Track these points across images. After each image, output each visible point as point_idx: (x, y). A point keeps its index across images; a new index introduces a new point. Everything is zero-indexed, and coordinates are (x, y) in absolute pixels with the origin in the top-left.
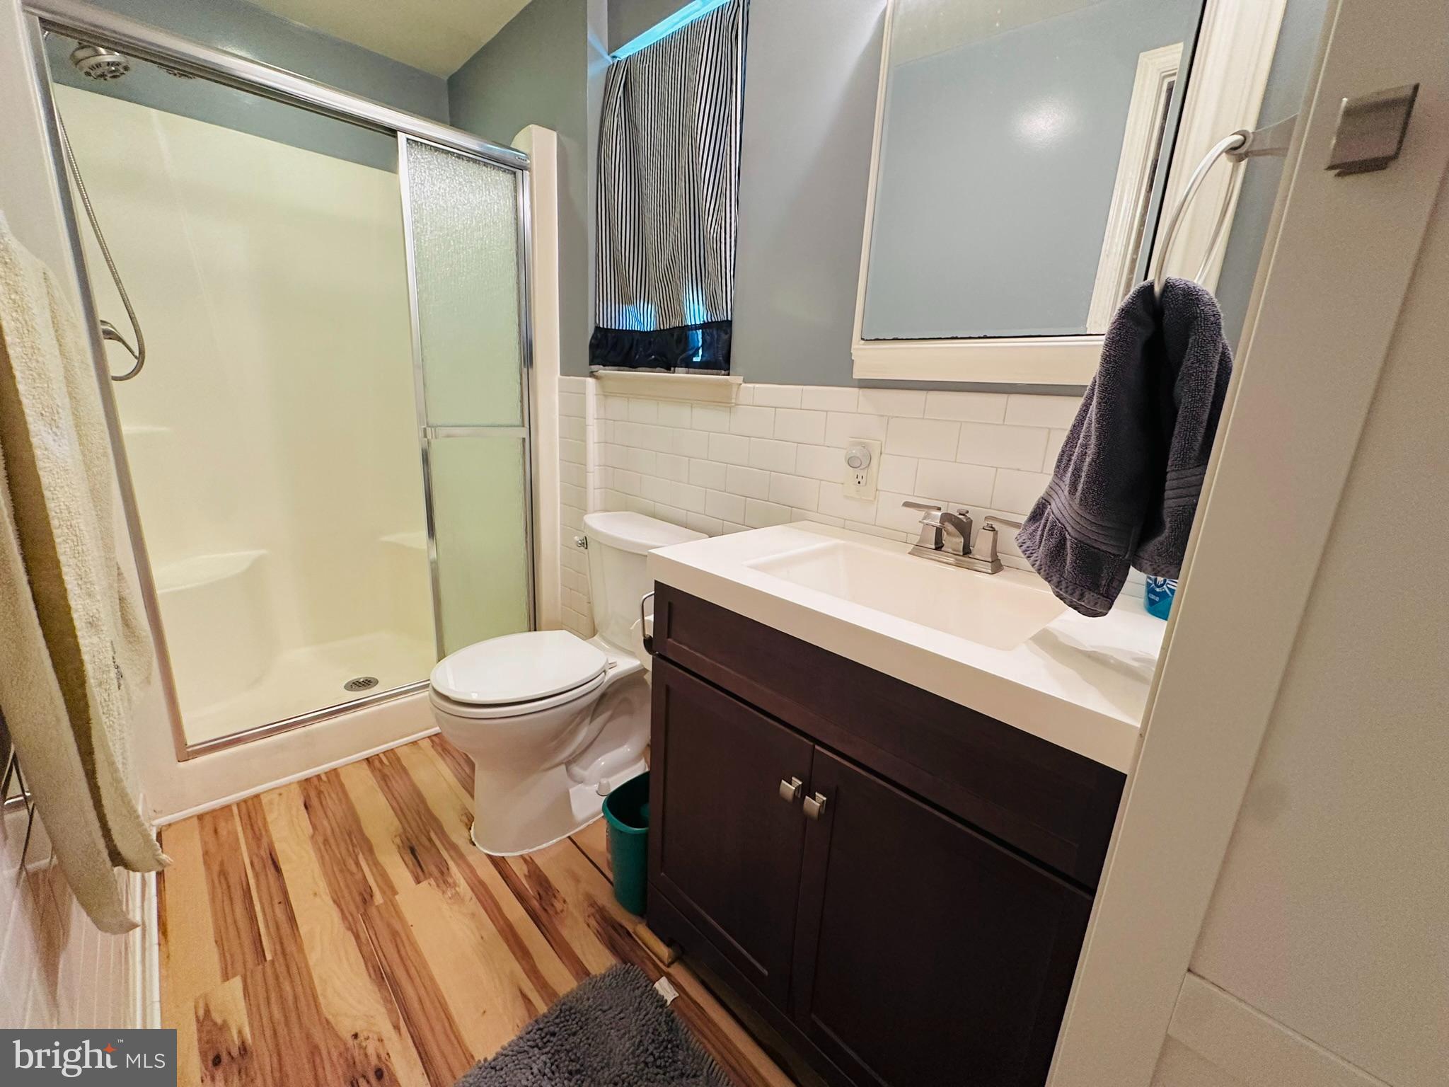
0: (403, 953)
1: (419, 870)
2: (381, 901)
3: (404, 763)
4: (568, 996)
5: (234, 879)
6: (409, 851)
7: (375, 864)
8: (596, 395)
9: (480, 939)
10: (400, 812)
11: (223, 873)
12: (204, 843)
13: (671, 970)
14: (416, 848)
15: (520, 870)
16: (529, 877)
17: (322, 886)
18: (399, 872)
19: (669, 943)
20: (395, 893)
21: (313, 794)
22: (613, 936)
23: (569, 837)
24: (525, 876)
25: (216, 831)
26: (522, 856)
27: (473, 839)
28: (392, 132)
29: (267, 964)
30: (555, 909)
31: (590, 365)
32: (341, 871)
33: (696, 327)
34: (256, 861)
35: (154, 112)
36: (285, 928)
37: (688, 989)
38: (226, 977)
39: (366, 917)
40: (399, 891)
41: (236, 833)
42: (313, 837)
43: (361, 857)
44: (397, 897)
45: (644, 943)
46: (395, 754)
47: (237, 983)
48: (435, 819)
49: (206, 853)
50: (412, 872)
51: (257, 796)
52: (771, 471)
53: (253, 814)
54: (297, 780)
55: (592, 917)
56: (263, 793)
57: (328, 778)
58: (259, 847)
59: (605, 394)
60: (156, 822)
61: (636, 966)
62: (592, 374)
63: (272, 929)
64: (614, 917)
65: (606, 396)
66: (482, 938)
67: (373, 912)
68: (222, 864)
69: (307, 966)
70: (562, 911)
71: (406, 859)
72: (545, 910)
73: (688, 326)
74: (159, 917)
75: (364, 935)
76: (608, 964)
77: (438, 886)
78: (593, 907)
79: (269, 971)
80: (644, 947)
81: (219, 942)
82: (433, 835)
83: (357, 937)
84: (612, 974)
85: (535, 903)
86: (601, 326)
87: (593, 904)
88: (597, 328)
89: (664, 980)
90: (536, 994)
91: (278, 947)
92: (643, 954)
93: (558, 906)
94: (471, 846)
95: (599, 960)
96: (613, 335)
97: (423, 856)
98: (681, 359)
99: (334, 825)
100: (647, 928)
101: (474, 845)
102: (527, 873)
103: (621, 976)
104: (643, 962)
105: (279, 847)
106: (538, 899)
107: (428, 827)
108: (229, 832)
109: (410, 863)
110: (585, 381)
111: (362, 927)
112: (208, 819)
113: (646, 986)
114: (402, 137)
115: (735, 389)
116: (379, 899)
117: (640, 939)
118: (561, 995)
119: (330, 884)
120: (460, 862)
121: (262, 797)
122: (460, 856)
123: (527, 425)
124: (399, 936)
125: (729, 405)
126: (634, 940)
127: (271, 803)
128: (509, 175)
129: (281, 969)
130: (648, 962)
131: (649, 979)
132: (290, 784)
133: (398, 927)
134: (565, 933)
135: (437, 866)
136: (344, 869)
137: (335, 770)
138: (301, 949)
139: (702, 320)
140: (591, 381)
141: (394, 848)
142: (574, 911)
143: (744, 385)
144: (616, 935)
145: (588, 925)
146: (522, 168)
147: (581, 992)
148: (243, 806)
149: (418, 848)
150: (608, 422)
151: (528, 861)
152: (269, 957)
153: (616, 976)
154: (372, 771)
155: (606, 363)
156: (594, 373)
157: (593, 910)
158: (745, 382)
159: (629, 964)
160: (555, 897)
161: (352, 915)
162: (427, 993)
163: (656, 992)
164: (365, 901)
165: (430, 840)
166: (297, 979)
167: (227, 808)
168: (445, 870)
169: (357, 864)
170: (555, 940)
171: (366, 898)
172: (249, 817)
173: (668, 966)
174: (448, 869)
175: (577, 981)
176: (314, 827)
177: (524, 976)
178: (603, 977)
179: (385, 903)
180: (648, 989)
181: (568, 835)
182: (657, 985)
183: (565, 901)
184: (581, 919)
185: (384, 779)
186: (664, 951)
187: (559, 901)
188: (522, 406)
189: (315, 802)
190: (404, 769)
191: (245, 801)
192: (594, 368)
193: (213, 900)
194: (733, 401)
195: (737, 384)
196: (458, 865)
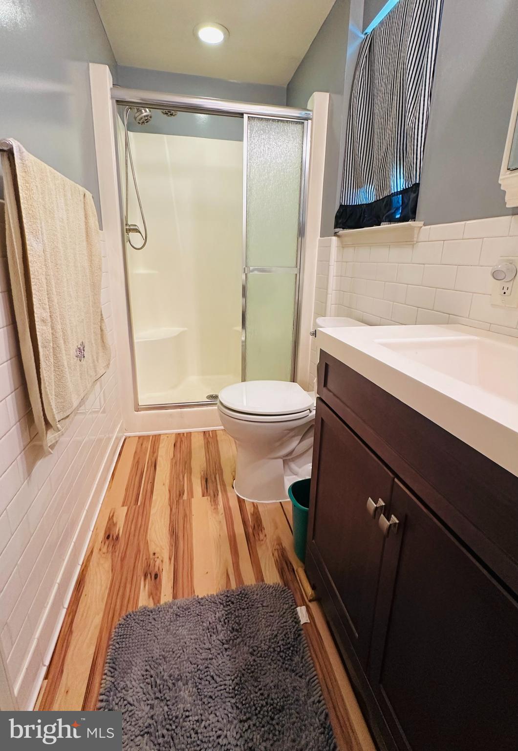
0: (185, 525)
1: (206, 491)
2: (186, 498)
3: (218, 438)
4: (248, 587)
5: (140, 467)
6: (205, 480)
7: (190, 480)
8: (337, 247)
9: (219, 535)
10: (208, 461)
11: (138, 462)
12: (137, 448)
13: (311, 605)
14: (208, 479)
15: (249, 509)
16: (252, 515)
17: (167, 482)
18: (198, 489)
19: (313, 588)
20: (192, 497)
21: (179, 440)
22: (284, 566)
23: (280, 502)
24: (251, 513)
25: (142, 445)
26: (253, 503)
27: (234, 485)
28: (241, 115)
29: (137, 506)
30: (259, 537)
31: (335, 228)
32: (177, 478)
33: (397, 193)
34: (150, 461)
35: (165, 136)
36: (149, 494)
37: (317, 621)
38: (123, 506)
39: (178, 502)
40: (194, 497)
41: (147, 448)
42: (172, 459)
43: (186, 475)
44: (192, 499)
45: (300, 580)
46: (216, 433)
47: (126, 508)
48: (221, 470)
49: (136, 452)
50: (202, 490)
51: (160, 435)
52: (437, 288)
53: (156, 442)
54: (175, 433)
55: (277, 551)
56: (163, 434)
57: (187, 435)
58: (153, 456)
59: (343, 246)
60: (125, 434)
61: (290, 591)
62: (336, 234)
63: (144, 493)
64: (289, 556)
65: (343, 247)
66: (220, 535)
67: (181, 501)
68: (139, 458)
69: (150, 513)
70: (262, 540)
71: (203, 483)
72: (254, 535)
73: (393, 193)
74: (113, 472)
75: (174, 510)
76: (275, 581)
77: (211, 501)
78: (279, 545)
79: (137, 508)
80: (299, 582)
81: (127, 490)
82: (217, 476)
83: (171, 510)
84: (275, 588)
85: (251, 530)
86: (343, 204)
87: (280, 544)
88: (341, 206)
89: (304, 608)
90: (234, 577)
91: (144, 500)
92: (298, 586)
93: (262, 536)
94: (232, 488)
95: (272, 577)
96: (350, 209)
97: (210, 485)
98: (386, 216)
99: (182, 457)
100: (304, 572)
101: (233, 488)
102: (252, 513)
103: (279, 592)
104: (296, 590)
105: (159, 459)
106: (253, 528)
107: (217, 471)
108: (146, 447)
109: (203, 487)
110: (331, 239)
111: (174, 507)
112: (141, 438)
113: (292, 606)
114: (246, 116)
115: (416, 231)
116: (185, 497)
117: (299, 576)
118: (245, 584)
119: (170, 482)
120: (224, 493)
121: (162, 436)
122: (225, 491)
123: (298, 267)
124: (187, 517)
125: (412, 243)
126: (296, 576)
127: (163, 440)
128: (300, 125)
129: (141, 511)
130: (298, 591)
131: (295, 602)
132: (173, 434)
133: (188, 512)
134: (260, 553)
135: (214, 492)
136: (178, 477)
137: (191, 433)
138: (150, 506)
139: (402, 188)
140: (334, 238)
141: (200, 477)
142: (268, 543)
143: (424, 227)
144: (286, 567)
145: (273, 555)
146: (307, 119)
147: (255, 589)
148: (154, 437)
149: (209, 480)
150: (343, 263)
151: (255, 506)
152: (139, 504)
153: (276, 590)
154: (204, 439)
155: (344, 227)
156: (337, 234)
157: (277, 547)
158: (425, 225)
159: (286, 587)
160: (262, 531)
161: (173, 499)
162: (188, 549)
163: (296, 612)
164: (180, 495)
165: (215, 478)
166: (144, 517)
167: (148, 436)
168: (216, 495)
169: (183, 477)
170: (253, 553)
171: (181, 494)
172: (154, 442)
173: (310, 601)
174: (218, 495)
175: (256, 581)
176: (174, 456)
177: (231, 565)
178: (269, 587)
179: (187, 499)
180: (293, 607)
181: (280, 501)
182: (298, 609)
183: (265, 536)
184: (270, 550)
185: (207, 444)
186: (309, 591)
187: (262, 534)
188: (297, 255)
189: (178, 444)
190: (217, 441)
191: (155, 436)
192: (337, 230)
193: (131, 471)
194: (415, 239)
195: (419, 227)
196: (223, 495)
